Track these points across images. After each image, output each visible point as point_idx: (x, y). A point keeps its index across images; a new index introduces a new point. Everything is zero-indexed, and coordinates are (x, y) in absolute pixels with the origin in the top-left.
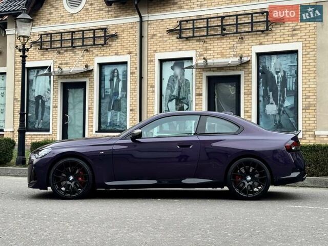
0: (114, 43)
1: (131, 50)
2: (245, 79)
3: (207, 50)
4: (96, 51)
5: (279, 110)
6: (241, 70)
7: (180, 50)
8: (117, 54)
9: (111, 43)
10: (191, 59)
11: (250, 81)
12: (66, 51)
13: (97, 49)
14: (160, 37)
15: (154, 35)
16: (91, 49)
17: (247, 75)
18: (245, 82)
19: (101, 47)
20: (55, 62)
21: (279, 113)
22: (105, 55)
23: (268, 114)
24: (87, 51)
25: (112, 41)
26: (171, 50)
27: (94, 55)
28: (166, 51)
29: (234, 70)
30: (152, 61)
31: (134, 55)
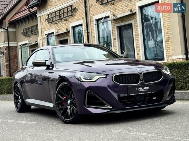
0: (76, 13)
1: (83, 16)
2: (135, 26)
3: (115, 9)
4: (70, 19)
5: (155, 44)
6: (132, 19)
7: (104, 12)
9: (75, 14)
10: (108, 17)
11: (136, 26)
12: (59, 22)
13: (70, 18)
14: (95, 5)
15: (92, 5)
16: (68, 19)
17: (135, 23)
18: (135, 27)
19: (71, 17)
20: (55, 29)
21: (155, 46)
22: (74, 21)
23: (150, 47)
24: (66, 20)
25: (75, 12)
26: (100, 13)
27: (69, 22)
28: (98, 14)
29: (129, 20)
30: (92, 21)
31: (85, 19)
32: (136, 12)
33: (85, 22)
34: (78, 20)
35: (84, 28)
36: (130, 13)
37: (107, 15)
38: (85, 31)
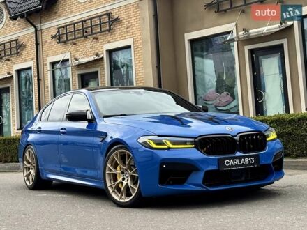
1: (33, 57)
2: (101, 75)
3: (77, 51)
4: (14, 59)
6: (98, 66)
7: (62, 53)
8: (25, 61)
9: (21, 52)
10: (68, 60)
11: (103, 75)
14: (50, 43)
15: (46, 42)
16: (11, 58)
17: (102, 71)
18: (101, 77)
19: (16, 56)
22: (19, 62)
24: (9, 60)
25: (22, 50)
26: (56, 54)
27: (13, 63)
28: (54, 55)
29: (94, 67)
30: (46, 65)
31: (35, 60)
32: (103, 57)
33: (36, 64)
34: (26, 61)
35: (33, 73)
36: (96, 58)
37: (66, 58)
38: (35, 77)
